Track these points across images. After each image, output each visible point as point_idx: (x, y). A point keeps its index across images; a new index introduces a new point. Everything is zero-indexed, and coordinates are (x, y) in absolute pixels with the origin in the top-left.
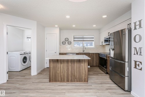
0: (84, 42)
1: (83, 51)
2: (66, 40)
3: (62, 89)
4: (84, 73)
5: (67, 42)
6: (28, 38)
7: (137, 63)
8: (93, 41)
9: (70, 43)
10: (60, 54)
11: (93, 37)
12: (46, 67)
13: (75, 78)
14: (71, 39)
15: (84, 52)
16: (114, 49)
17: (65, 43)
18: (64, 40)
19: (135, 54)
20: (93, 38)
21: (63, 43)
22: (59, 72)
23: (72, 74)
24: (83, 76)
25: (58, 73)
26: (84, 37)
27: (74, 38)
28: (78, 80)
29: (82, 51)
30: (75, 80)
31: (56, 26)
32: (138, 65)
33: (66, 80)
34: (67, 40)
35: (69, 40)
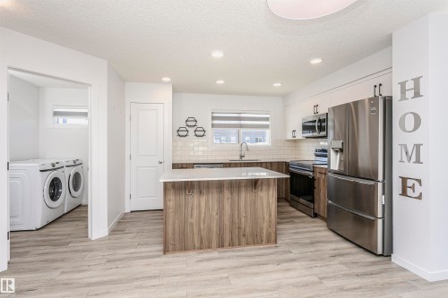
0: (242, 130)
1: (241, 157)
2: (189, 123)
3: (214, 270)
4: (267, 217)
5: (191, 130)
6: (56, 114)
7: (410, 183)
8: (267, 127)
9: (202, 133)
10: (175, 166)
11: (268, 116)
12: (128, 210)
13: (241, 234)
14: (205, 122)
15: (243, 159)
16: (341, 150)
17: (185, 133)
18: (184, 125)
19: (401, 161)
20: (267, 119)
21: (181, 133)
22: (194, 220)
23: (232, 222)
24: (265, 225)
25: (192, 224)
26: (242, 115)
27: (213, 118)
28: (250, 240)
29: (238, 158)
30: (243, 239)
31: (166, 79)
32: (413, 187)
33: (214, 243)
34: (193, 123)
35: (198, 125)
